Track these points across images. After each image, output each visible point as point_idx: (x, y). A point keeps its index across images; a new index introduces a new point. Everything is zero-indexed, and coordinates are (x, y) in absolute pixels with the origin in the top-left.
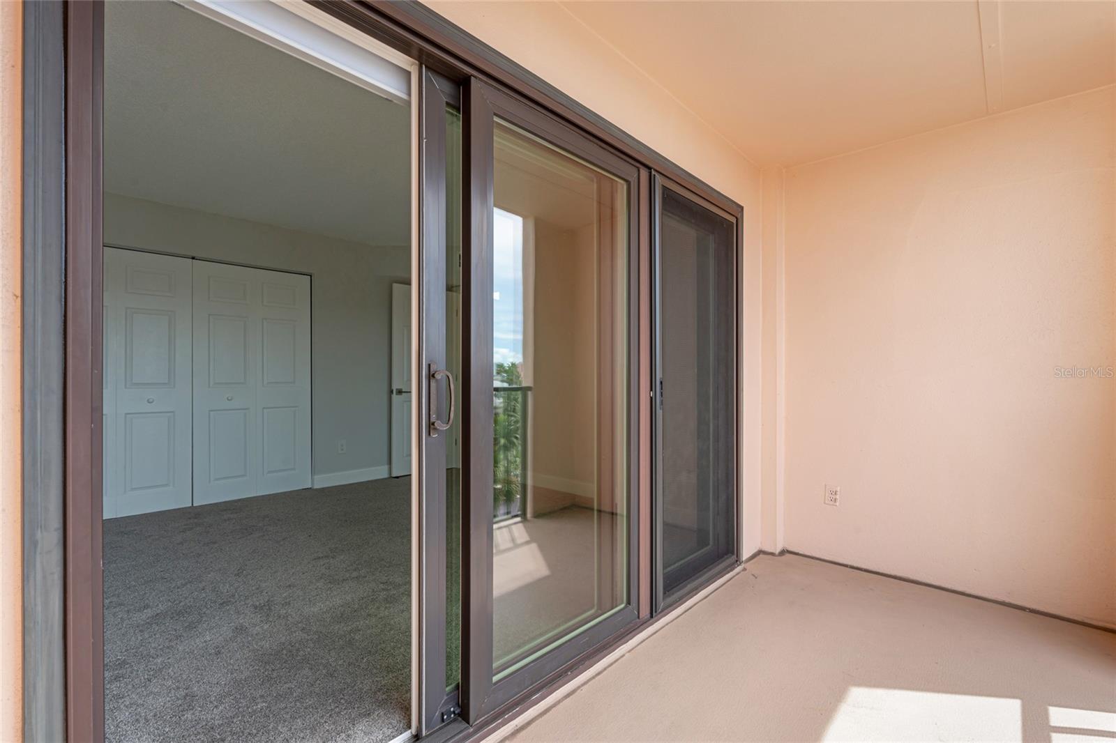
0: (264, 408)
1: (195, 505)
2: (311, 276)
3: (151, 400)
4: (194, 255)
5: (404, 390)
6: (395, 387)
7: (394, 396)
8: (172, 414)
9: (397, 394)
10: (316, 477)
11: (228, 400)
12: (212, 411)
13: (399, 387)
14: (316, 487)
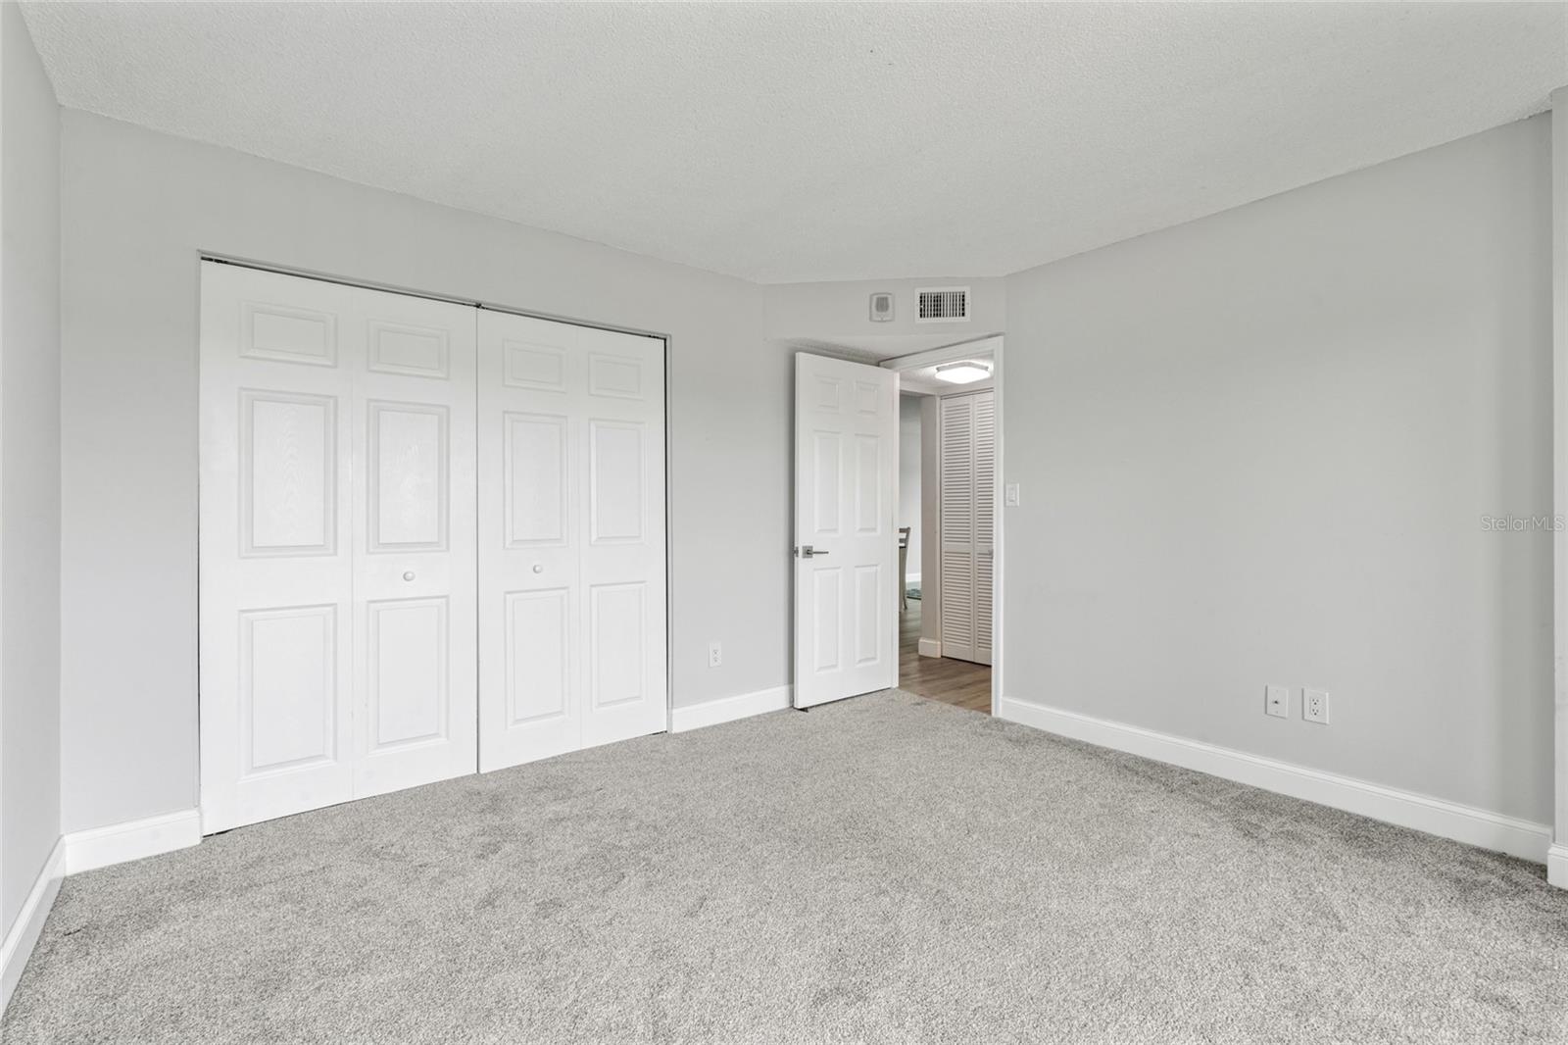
0: (592, 586)
1: (483, 771)
2: (665, 340)
3: (410, 575)
4: (479, 299)
5: (814, 550)
6: (801, 543)
7: (801, 561)
8: (444, 600)
9: (804, 557)
10: (675, 711)
11: (534, 570)
12: (509, 593)
13: (807, 544)
14: (676, 730)
